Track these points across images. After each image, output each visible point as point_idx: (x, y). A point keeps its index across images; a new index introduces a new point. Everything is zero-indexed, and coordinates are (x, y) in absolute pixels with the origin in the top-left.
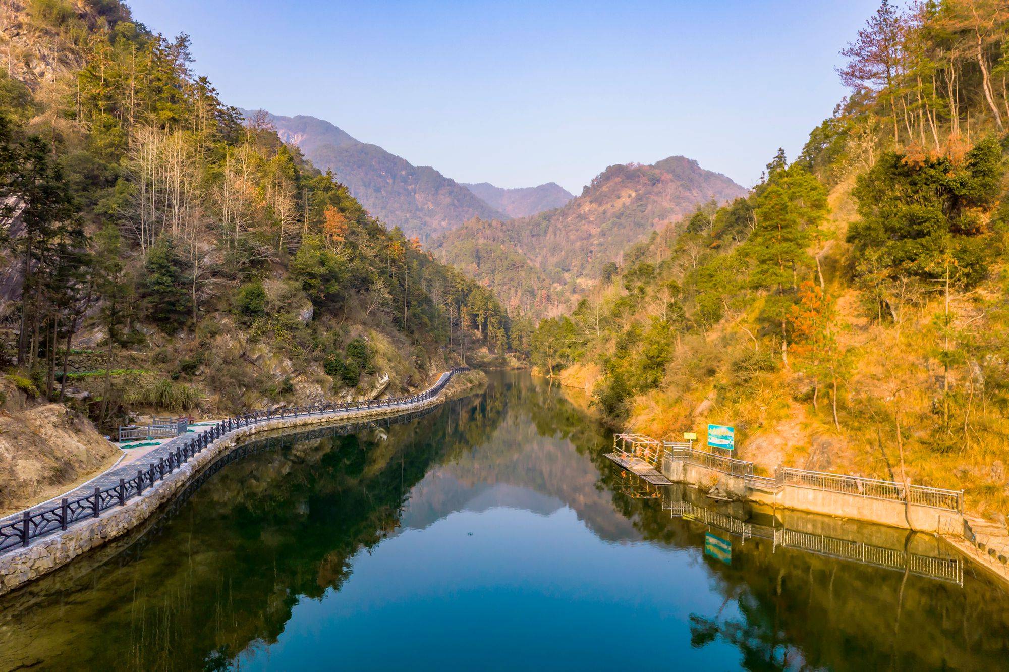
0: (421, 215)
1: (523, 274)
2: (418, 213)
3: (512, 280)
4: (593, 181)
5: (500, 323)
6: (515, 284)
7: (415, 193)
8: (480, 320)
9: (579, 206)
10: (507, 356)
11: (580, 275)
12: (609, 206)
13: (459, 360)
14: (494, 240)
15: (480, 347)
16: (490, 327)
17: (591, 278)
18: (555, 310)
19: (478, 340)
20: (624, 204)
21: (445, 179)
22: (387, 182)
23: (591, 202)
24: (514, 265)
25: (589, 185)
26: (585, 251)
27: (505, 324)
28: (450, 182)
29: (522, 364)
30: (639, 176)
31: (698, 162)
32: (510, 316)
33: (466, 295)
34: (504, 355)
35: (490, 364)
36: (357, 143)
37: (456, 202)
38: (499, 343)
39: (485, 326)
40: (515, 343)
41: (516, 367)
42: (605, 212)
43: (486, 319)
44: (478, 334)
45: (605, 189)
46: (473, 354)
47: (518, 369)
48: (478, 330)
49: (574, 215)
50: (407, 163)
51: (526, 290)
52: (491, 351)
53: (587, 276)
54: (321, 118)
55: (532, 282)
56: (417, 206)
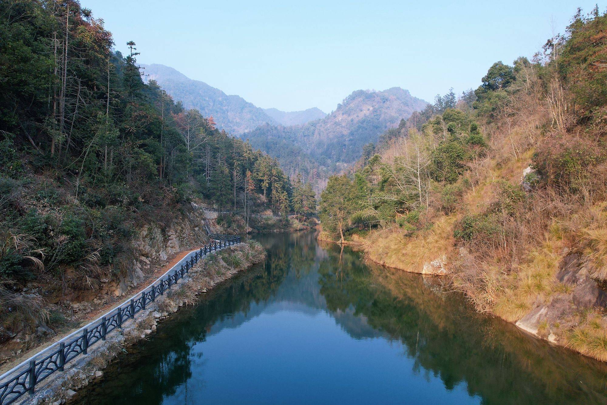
0: (232, 126)
1: (299, 158)
2: (229, 124)
3: (292, 162)
4: (344, 100)
5: (283, 187)
6: (294, 165)
7: (228, 112)
8: (265, 185)
9: (335, 117)
10: (290, 217)
11: (338, 161)
12: (355, 116)
13: (242, 222)
14: (279, 137)
15: (265, 210)
16: (274, 192)
17: (346, 162)
18: (323, 183)
19: (263, 204)
20: (365, 115)
21: (247, 103)
22: (209, 104)
23: (343, 114)
24: (293, 152)
25: (341, 103)
26: (341, 145)
27: (287, 189)
28: (251, 105)
29: (304, 224)
30: (374, 97)
31: (409, 91)
32: (292, 183)
33: (252, 164)
34: (287, 217)
35: (274, 226)
36: (190, 80)
37: (254, 118)
38: (283, 206)
39: (269, 190)
40: (297, 206)
41: (299, 227)
42: (352, 120)
43: (270, 184)
44: (263, 198)
45: (352, 105)
46: (258, 216)
47: (301, 230)
48: (263, 194)
49: (332, 123)
50: (222, 92)
51: (302, 169)
52: (275, 213)
53: (343, 161)
54: (168, 66)
55: (306, 164)
56: (229, 120)
